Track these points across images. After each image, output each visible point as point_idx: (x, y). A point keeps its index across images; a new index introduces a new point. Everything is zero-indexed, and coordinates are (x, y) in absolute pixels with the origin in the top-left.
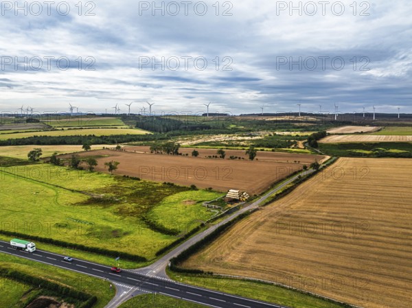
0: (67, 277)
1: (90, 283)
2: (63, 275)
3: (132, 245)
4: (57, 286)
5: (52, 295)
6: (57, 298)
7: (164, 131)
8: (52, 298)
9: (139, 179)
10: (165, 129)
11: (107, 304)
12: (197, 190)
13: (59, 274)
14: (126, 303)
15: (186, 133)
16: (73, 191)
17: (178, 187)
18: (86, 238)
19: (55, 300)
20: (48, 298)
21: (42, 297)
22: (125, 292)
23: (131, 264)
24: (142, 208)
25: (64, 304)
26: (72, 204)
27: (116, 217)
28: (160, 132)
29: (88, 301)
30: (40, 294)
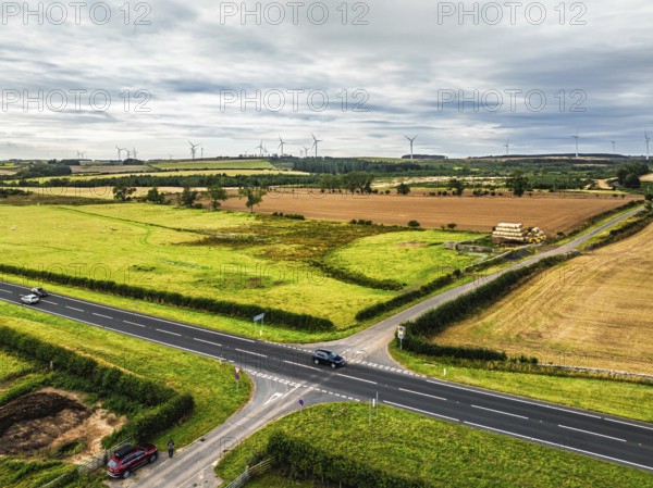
0: (126, 350)
1: (181, 365)
2: (118, 347)
3: (294, 300)
4: (92, 364)
5: (74, 388)
6: (85, 396)
7: (340, 171)
8: (74, 396)
9: (302, 218)
10: (343, 168)
11: (222, 421)
12: (423, 230)
13: (109, 345)
14: (282, 422)
15: (378, 174)
16: (179, 230)
17: (382, 227)
18: (191, 287)
19: (79, 401)
20: (62, 393)
21: (49, 390)
22: (279, 395)
23: (293, 335)
24: (311, 251)
25: (100, 413)
26: (173, 244)
27: (257, 261)
28: (334, 173)
29: (166, 405)
30: (46, 383)
